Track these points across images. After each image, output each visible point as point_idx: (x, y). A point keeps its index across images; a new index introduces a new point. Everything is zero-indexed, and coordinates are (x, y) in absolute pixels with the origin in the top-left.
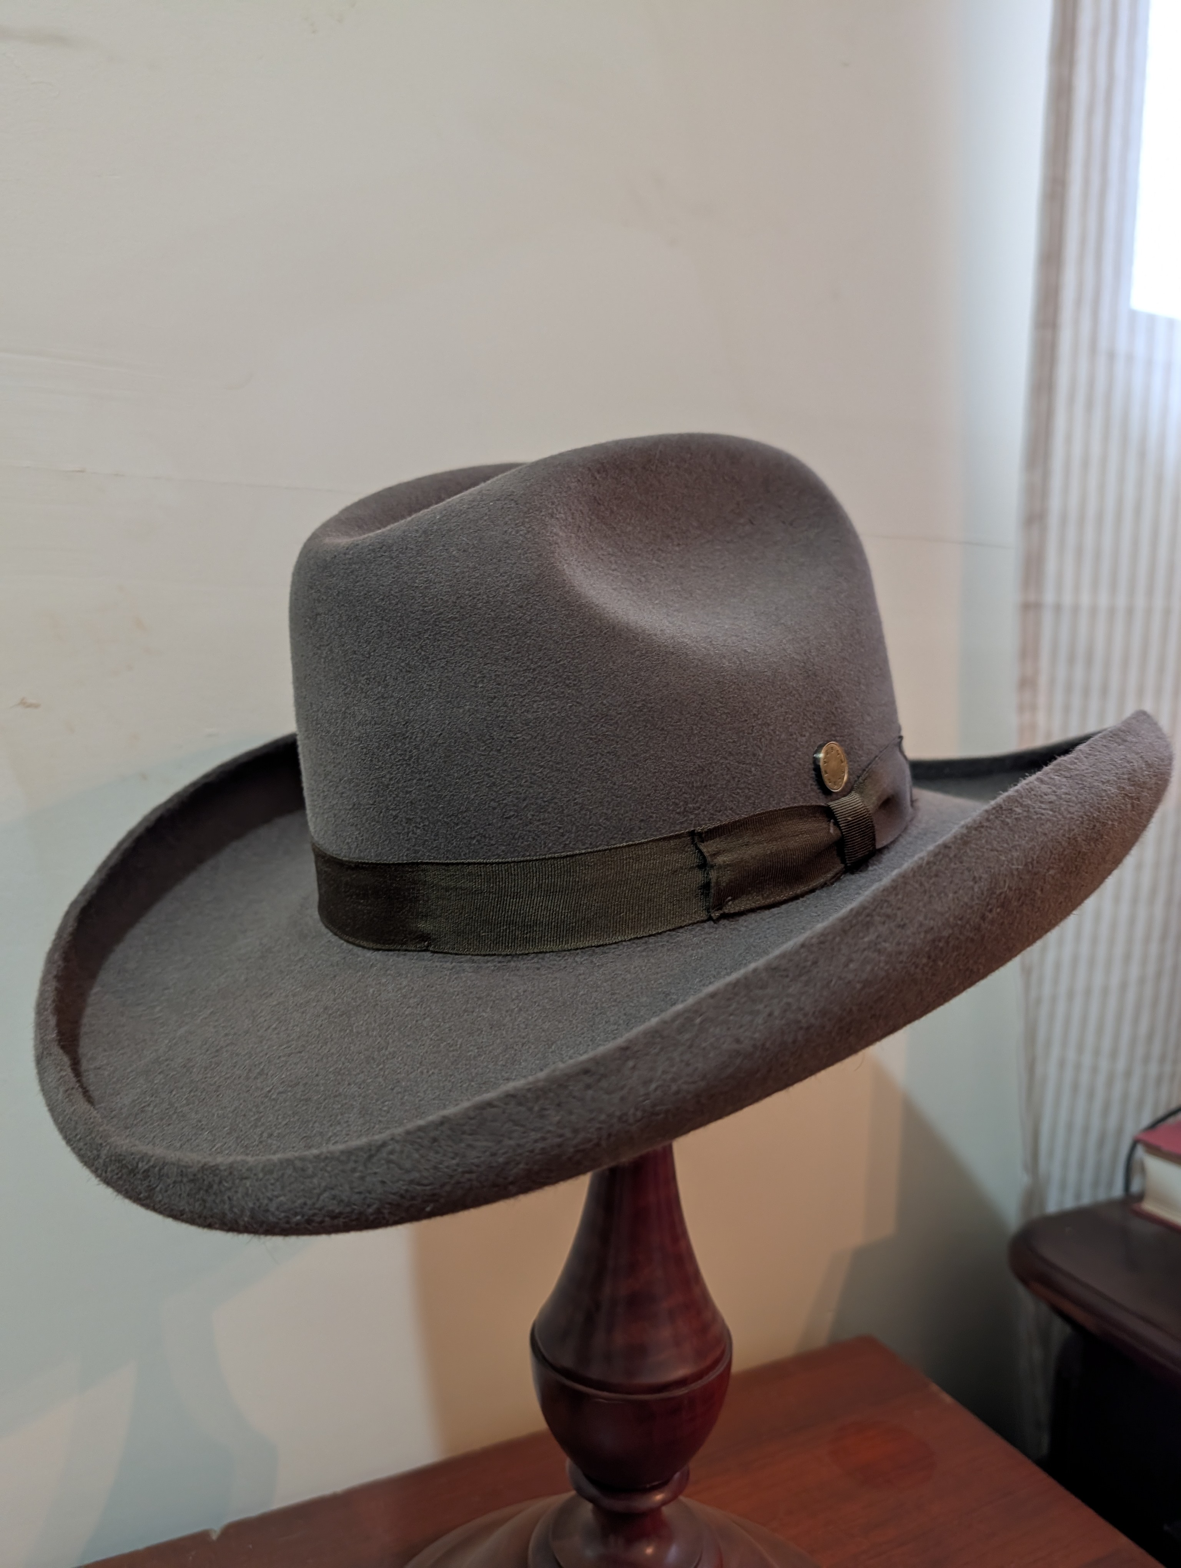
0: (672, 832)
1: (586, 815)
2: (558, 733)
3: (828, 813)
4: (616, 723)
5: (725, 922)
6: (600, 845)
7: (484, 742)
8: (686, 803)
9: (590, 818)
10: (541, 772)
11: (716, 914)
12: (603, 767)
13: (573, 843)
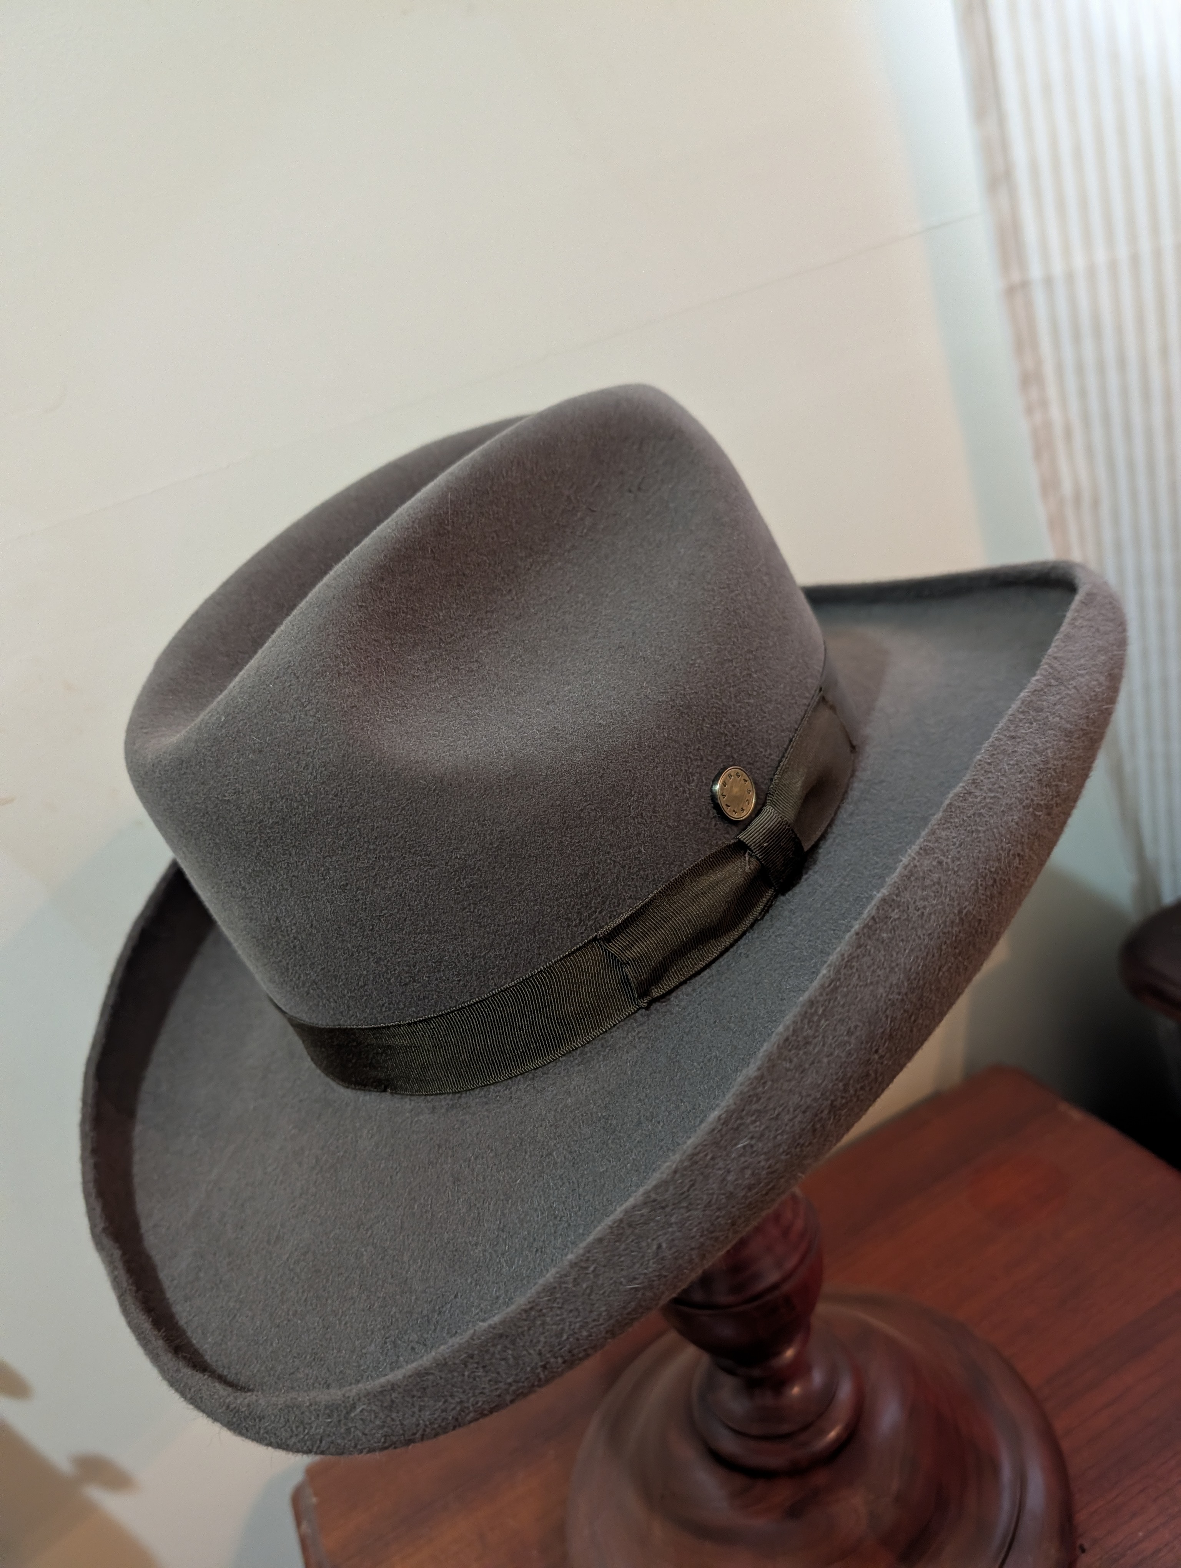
0: (575, 945)
1: (480, 962)
2: (423, 898)
3: (740, 847)
4: (479, 869)
5: (657, 1005)
6: (505, 983)
7: (354, 925)
8: (579, 913)
9: (486, 963)
10: (421, 938)
11: (644, 1003)
12: (480, 915)
13: (477, 989)
